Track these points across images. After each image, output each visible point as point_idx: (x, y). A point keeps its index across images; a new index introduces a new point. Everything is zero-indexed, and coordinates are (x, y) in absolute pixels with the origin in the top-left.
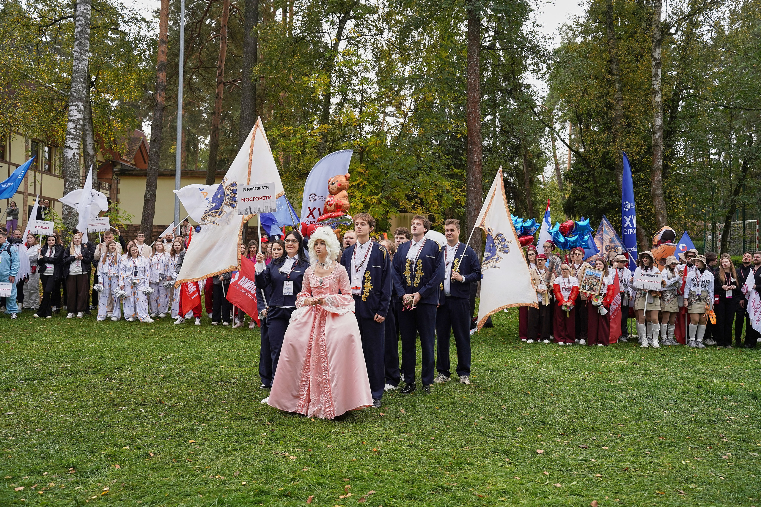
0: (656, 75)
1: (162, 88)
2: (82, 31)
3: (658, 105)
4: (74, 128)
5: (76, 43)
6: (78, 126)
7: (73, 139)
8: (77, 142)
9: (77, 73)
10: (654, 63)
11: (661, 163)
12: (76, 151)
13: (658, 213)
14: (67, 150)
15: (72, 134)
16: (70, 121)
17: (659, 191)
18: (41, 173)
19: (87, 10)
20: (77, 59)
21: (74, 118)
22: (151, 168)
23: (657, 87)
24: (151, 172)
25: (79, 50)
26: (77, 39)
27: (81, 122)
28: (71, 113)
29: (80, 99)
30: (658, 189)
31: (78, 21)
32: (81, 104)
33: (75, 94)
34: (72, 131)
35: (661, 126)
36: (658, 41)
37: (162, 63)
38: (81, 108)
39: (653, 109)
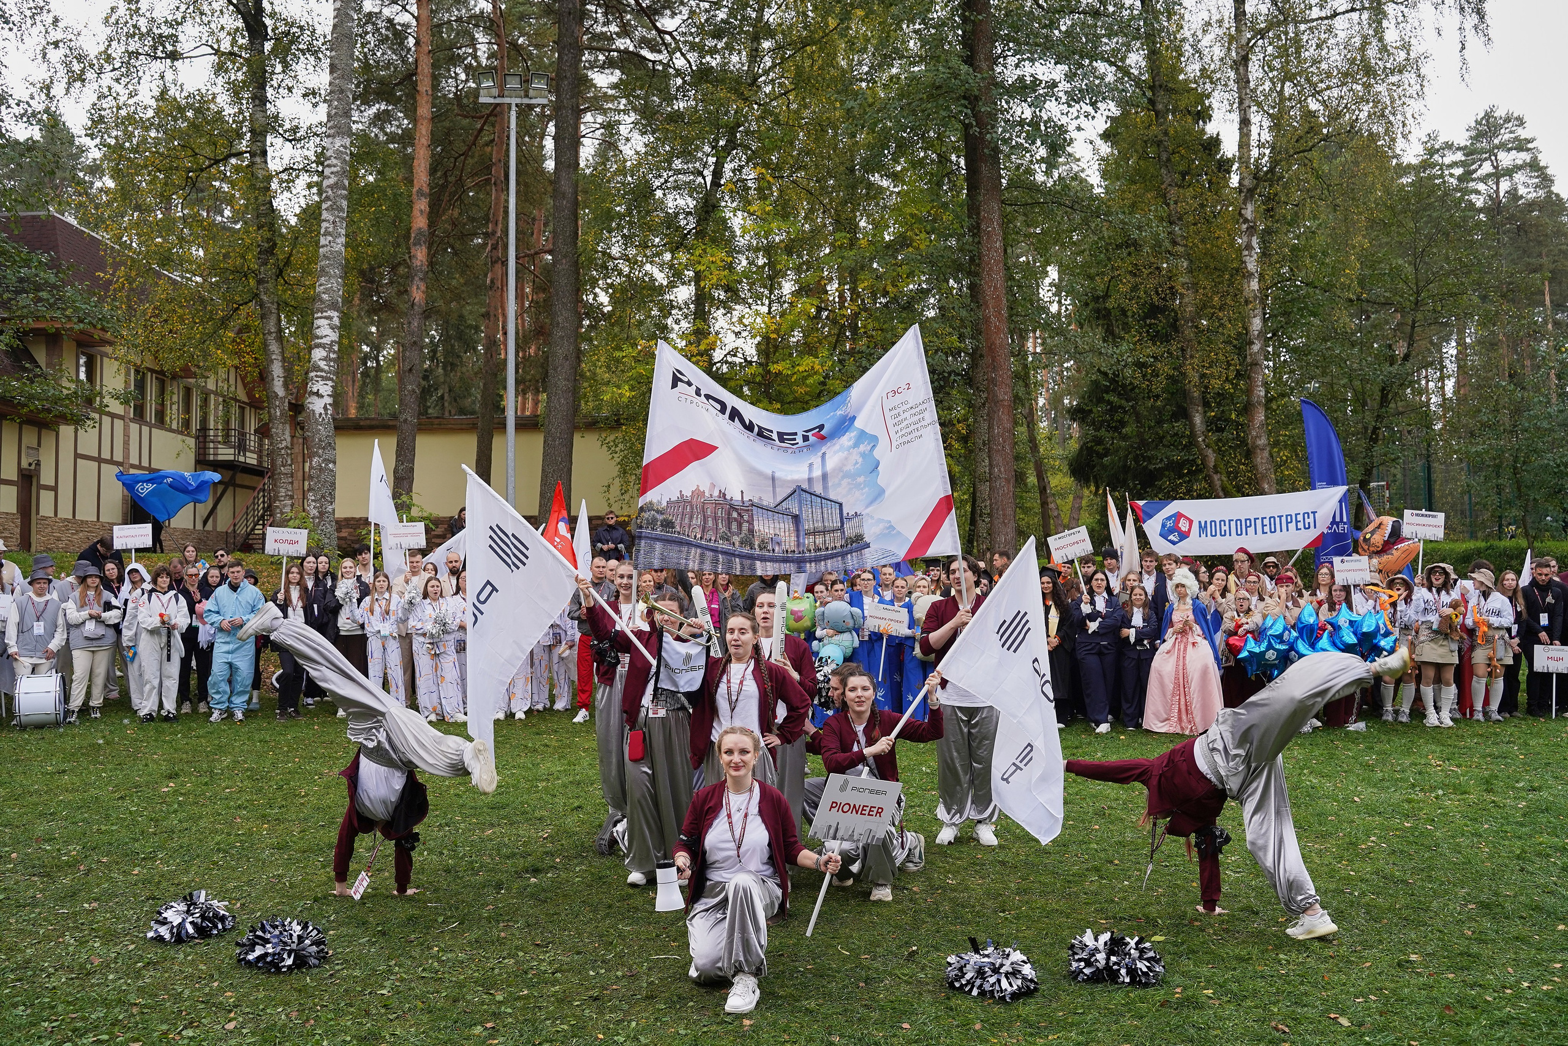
0: (1249, 247)
1: (421, 275)
2: (336, 184)
3: (1255, 297)
4: (325, 359)
5: (324, 206)
6: (332, 356)
7: (324, 378)
8: (330, 383)
9: (328, 258)
10: (1244, 226)
11: (1262, 394)
12: (329, 400)
13: (1264, 476)
14: (314, 399)
15: (322, 370)
16: (318, 346)
17: (1262, 441)
18: (151, 426)
19: (345, 147)
20: (327, 233)
21: (324, 341)
22: (406, 421)
23: (1252, 265)
24: (405, 427)
25: (332, 218)
26: (328, 198)
27: (336, 348)
28: (319, 332)
29: (333, 306)
30: (1259, 437)
31: (329, 166)
32: (335, 314)
33: (325, 297)
34: (322, 364)
35: (1260, 332)
36: (1249, 190)
37: (420, 232)
38: (336, 321)
39: (1247, 302)
